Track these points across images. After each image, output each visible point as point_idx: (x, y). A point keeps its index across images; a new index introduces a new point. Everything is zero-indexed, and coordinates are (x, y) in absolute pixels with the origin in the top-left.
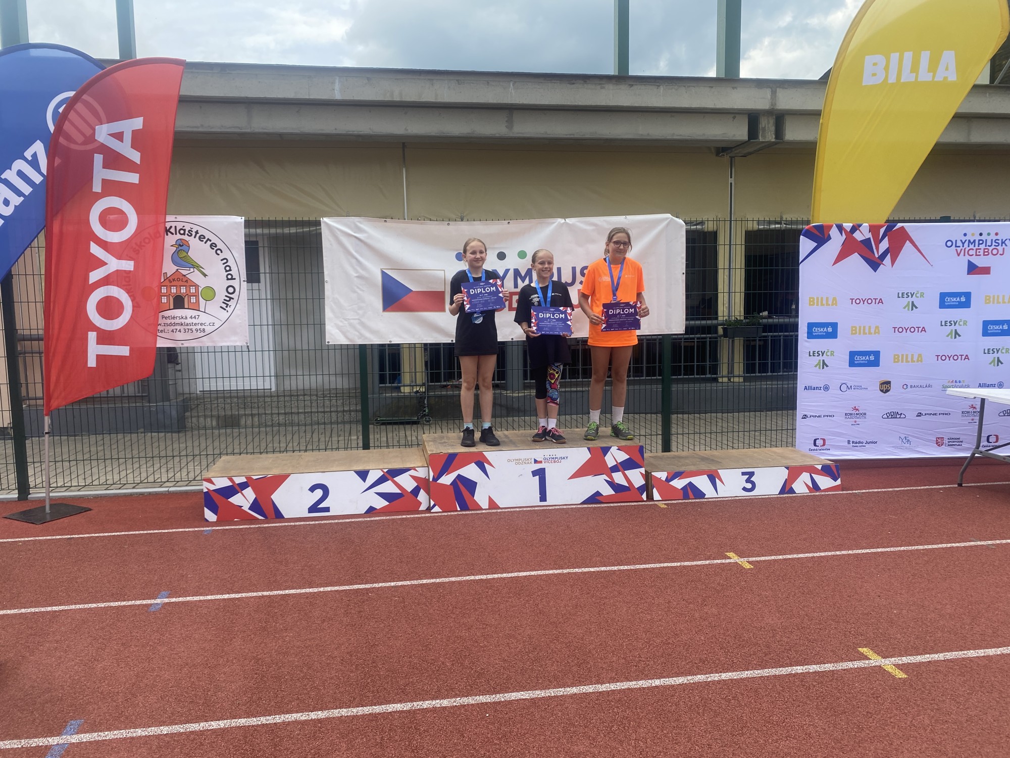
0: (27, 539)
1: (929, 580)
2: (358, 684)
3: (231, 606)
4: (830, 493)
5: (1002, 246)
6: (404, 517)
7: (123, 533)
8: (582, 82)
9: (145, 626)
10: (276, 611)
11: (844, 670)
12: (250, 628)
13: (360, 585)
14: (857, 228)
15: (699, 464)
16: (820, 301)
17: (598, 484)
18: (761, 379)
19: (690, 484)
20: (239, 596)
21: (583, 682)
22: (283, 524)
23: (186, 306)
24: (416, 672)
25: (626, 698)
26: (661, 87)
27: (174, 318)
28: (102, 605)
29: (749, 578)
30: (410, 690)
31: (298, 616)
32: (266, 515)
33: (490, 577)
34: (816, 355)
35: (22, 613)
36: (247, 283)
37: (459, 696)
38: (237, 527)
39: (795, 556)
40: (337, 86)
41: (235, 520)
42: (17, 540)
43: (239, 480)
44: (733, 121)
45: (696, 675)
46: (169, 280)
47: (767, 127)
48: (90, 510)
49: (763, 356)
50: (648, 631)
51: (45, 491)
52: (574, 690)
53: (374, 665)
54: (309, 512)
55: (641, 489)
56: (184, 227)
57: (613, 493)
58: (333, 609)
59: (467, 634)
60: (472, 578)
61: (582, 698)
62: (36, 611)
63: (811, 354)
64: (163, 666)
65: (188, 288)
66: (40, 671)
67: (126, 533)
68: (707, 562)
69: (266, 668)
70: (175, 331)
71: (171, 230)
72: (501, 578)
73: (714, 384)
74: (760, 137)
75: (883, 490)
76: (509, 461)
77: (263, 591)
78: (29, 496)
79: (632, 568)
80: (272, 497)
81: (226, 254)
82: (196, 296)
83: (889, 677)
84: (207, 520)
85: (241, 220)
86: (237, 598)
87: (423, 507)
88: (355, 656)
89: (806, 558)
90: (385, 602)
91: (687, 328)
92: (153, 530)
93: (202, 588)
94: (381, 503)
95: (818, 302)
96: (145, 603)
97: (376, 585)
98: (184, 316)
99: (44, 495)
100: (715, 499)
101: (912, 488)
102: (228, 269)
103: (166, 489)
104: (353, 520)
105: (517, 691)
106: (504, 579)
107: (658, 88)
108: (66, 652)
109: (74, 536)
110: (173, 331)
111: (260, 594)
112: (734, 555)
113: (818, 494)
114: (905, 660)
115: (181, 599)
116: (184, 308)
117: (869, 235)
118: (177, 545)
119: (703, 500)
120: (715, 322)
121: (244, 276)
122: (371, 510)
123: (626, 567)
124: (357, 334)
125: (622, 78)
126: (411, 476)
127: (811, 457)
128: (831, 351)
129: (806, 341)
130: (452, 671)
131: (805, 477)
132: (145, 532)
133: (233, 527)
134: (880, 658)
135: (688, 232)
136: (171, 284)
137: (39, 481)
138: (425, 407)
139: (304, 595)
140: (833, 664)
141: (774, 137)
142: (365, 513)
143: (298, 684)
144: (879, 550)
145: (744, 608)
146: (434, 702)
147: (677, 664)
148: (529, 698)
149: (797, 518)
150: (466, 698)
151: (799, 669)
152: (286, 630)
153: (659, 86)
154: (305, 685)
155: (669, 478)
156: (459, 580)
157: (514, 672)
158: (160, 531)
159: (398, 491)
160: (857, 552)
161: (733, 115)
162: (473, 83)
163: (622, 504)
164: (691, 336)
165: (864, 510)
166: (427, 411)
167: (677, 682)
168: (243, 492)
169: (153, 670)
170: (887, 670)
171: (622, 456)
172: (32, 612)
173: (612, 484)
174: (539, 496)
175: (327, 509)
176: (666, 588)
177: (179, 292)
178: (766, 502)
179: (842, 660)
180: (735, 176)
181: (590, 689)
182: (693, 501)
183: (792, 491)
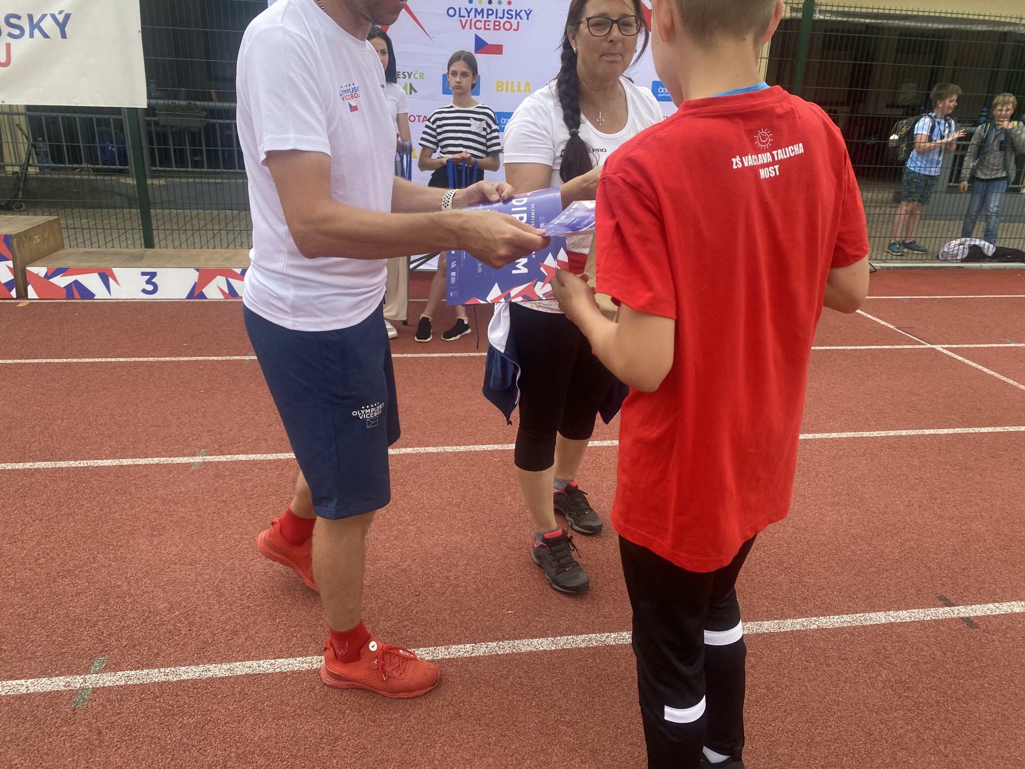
5: (516, 18)
19: (76, 282)
55: (9, 285)
100: (105, 301)
119: (91, 301)
131: (220, 281)
138: (19, 191)
166: (21, 196)
182: (80, 301)
183: (202, 296)
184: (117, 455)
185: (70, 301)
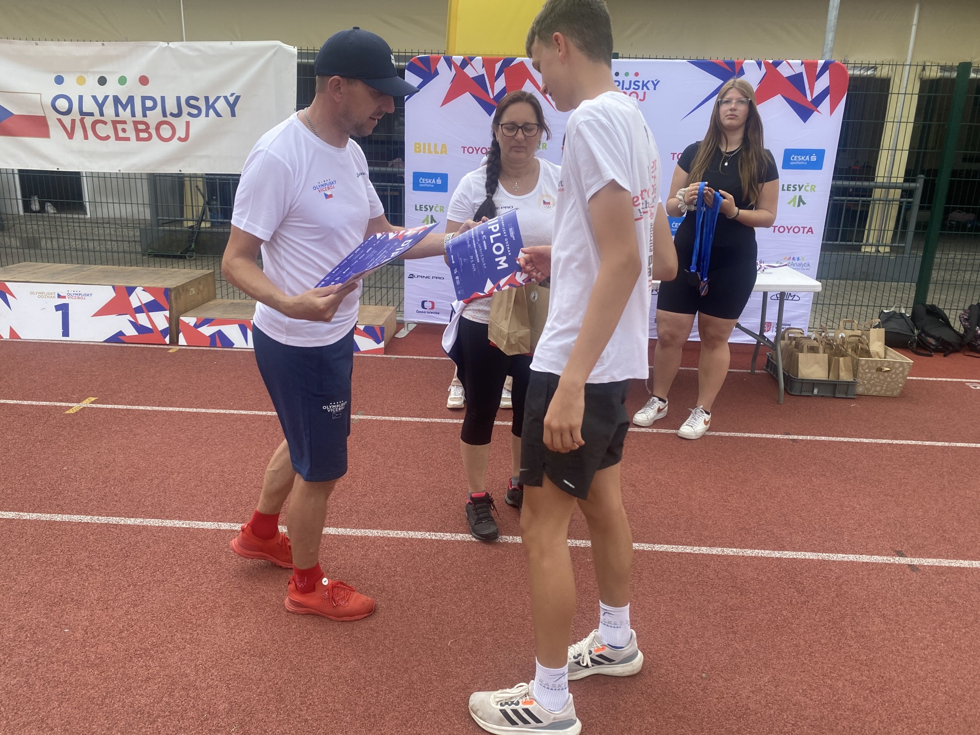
5: (643, 89)
14: (469, 61)
16: (427, 147)
17: (122, 324)
19: (220, 332)
34: (424, 209)
55: (165, 332)
57: (137, 334)
63: (418, 208)
76: (32, 293)
95: (424, 148)
117: (483, 71)
128: (441, 207)
129: (412, 193)
163: (143, 346)
166: (193, 246)
171: (148, 298)
173: (135, 325)
184: (218, 517)
185: (212, 349)
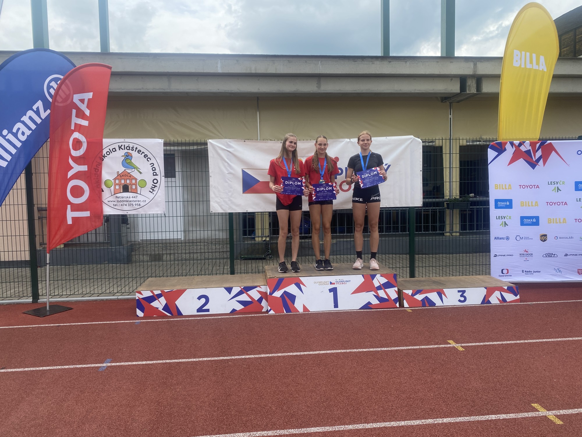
0: (34, 326)
1: (576, 360)
2: (217, 420)
3: (146, 369)
4: (513, 304)
6: (253, 315)
7: (89, 323)
8: (361, 60)
9: (95, 380)
10: (173, 372)
11: (523, 418)
12: (157, 382)
13: (224, 357)
14: (522, 143)
15: (432, 285)
17: (369, 297)
18: (469, 234)
19: (426, 297)
20: (152, 363)
21: (356, 422)
22: (182, 319)
23: (130, 191)
24: (254, 413)
25: (382, 433)
26: (408, 62)
27: (123, 197)
28: (72, 367)
29: (462, 356)
30: (249, 425)
31: (186, 376)
32: (172, 313)
33: (302, 353)
34: (501, 218)
35: (25, 371)
36: (165, 178)
37: (279, 429)
38: (155, 320)
39: (491, 343)
40: (219, 65)
41: (154, 316)
42: (29, 326)
43: (157, 292)
44: (451, 81)
45: (427, 419)
46: (120, 176)
47: (471, 84)
48: (72, 309)
49: (471, 220)
50: (398, 390)
51: (46, 298)
52: (350, 427)
53: (229, 407)
54: (197, 312)
55: (395, 300)
56: (129, 145)
57: (379, 303)
58: (206, 371)
59: (286, 389)
60: (291, 354)
61: (355, 432)
62: (34, 369)
63: (498, 218)
64: (103, 405)
65: (131, 180)
66: (31, 407)
67: (91, 323)
68: (436, 346)
69: (164, 408)
70: (123, 205)
71: (121, 147)
72: (309, 354)
73: (441, 237)
74: (467, 91)
75: (546, 302)
76: (315, 283)
77: (166, 360)
78: (39, 300)
79: (390, 349)
80: (176, 302)
81: (153, 161)
82: (136, 185)
83: (551, 424)
84: (138, 316)
85: (161, 141)
86: (151, 364)
87: (264, 310)
88: (217, 402)
89: (498, 344)
90: (238, 368)
91: (424, 203)
92: (106, 321)
93: (131, 357)
94: (239, 307)
95: (500, 187)
96: (96, 366)
97: (233, 357)
98: (128, 197)
99: (46, 300)
100: (441, 307)
101: (564, 301)
102: (154, 169)
103: (116, 297)
104: (223, 317)
105: (315, 426)
106: (311, 355)
107: (406, 63)
108: (47, 395)
109: (61, 324)
110: (122, 205)
111: (164, 361)
112: (453, 342)
113: (505, 304)
114: (562, 412)
115: (118, 364)
116: (128, 192)
117: (530, 148)
118: (119, 331)
119: (434, 307)
120: (441, 200)
121: (163, 174)
122: (234, 311)
123: (385, 349)
124: (228, 206)
125: (386, 57)
126: (258, 291)
127: (501, 281)
128: (509, 216)
129: (495, 210)
130: (276, 412)
131: (497, 294)
132: (102, 323)
133: (152, 320)
134: (546, 410)
135: (423, 147)
136: (121, 178)
137: (44, 292)
138: (269, 250)
139: (190, 363)
140: (515, 414)
141: (476, 90)
142: (230, 313)
143: (182, 419)
144: (544, 340)
145: (459, 376)
146: (263, 433)
147: (415, 411)
148: (322, 431)
149: (492, 319)
150: (283, 431)
151: (493, 417)
152: (178, 384)
153: (406, 62)
154: (186, 420)
155: (413, 294)
156: (283, 355)
157: (314, 415)
158: (110, 322)
159: (250, 300)
160: (530, 342)
161: (451, 78)
162: (297, 62)
163: (384, 309)
164: (426, 208)
165: (534, 315)
166: (270, 252)
167: (415, 423)
168: (159, 299)
169: (97, 408)
170: (550, 418)
172: (31, 370)
173: (377, 297)
174: (333, 304)
175: (208, 310)
176: (410, 362)
177: (125, 183)
178: (473, 309)
179: (521, 411)
180: (453, 114)
181: (360, 426)
182: (428, 308)
183: (489, 302)
